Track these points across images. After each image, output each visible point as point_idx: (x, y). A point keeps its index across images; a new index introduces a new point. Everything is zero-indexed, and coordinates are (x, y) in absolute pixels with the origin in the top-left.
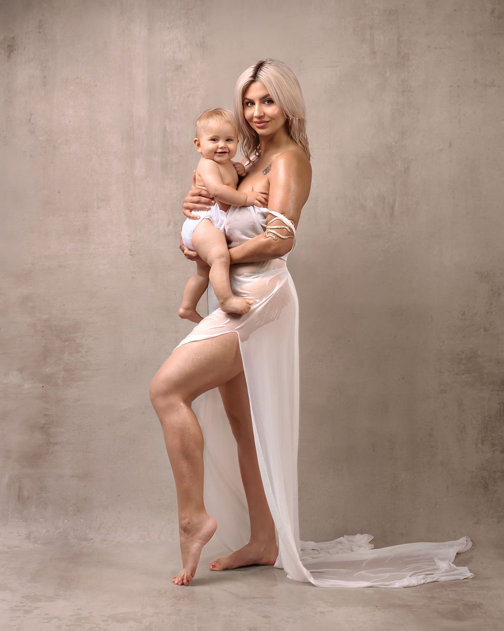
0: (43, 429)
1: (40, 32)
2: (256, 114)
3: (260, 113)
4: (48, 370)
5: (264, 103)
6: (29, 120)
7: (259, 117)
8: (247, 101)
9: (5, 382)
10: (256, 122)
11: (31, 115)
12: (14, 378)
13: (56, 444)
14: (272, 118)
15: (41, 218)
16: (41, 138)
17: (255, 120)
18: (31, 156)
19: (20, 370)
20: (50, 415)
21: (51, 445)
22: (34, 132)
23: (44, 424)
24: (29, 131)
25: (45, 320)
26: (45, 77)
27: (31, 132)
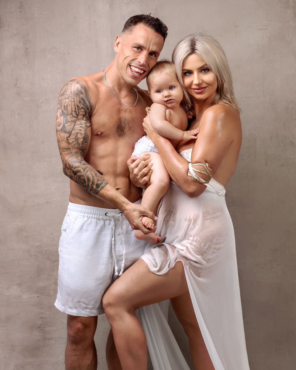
0: (40, 328)
1: (21, 12)
2: (196, 82)
3: (199, 80)
4: (41, 284)
5: (201, 72)
6: (16, 84)
7: (198, 85)
8: (185, 71)
9: (7, 294)
10: (194, 89)
11: (17, 80)
12: (14, 291)
13: (51, 339)
14: (209, 84)
15: (29, 164)
16: (26, 99)
17: (194, 87)
18: (19, 114)
19: (19, 285)
20: (45, 317)
21: (47, 340)
22: (20, 94)
23: (41, 325)
24: (16, 94)
25: (37, 247)
26: (27, 48)
27: (18, 95)
